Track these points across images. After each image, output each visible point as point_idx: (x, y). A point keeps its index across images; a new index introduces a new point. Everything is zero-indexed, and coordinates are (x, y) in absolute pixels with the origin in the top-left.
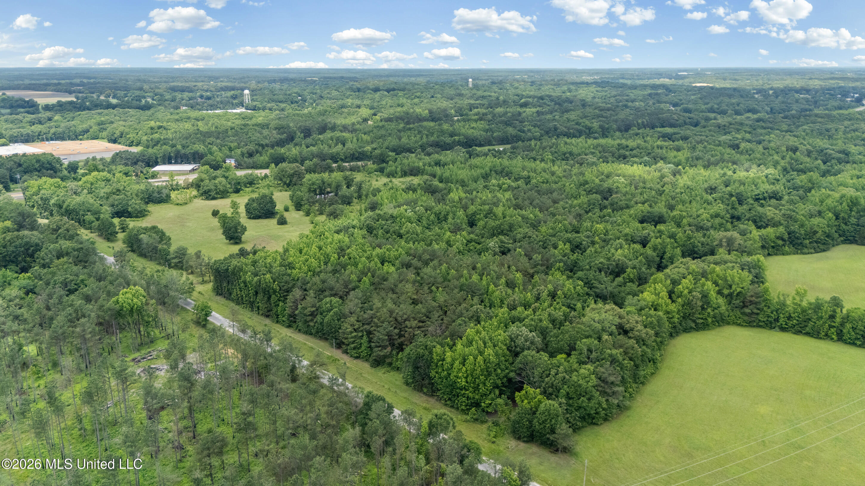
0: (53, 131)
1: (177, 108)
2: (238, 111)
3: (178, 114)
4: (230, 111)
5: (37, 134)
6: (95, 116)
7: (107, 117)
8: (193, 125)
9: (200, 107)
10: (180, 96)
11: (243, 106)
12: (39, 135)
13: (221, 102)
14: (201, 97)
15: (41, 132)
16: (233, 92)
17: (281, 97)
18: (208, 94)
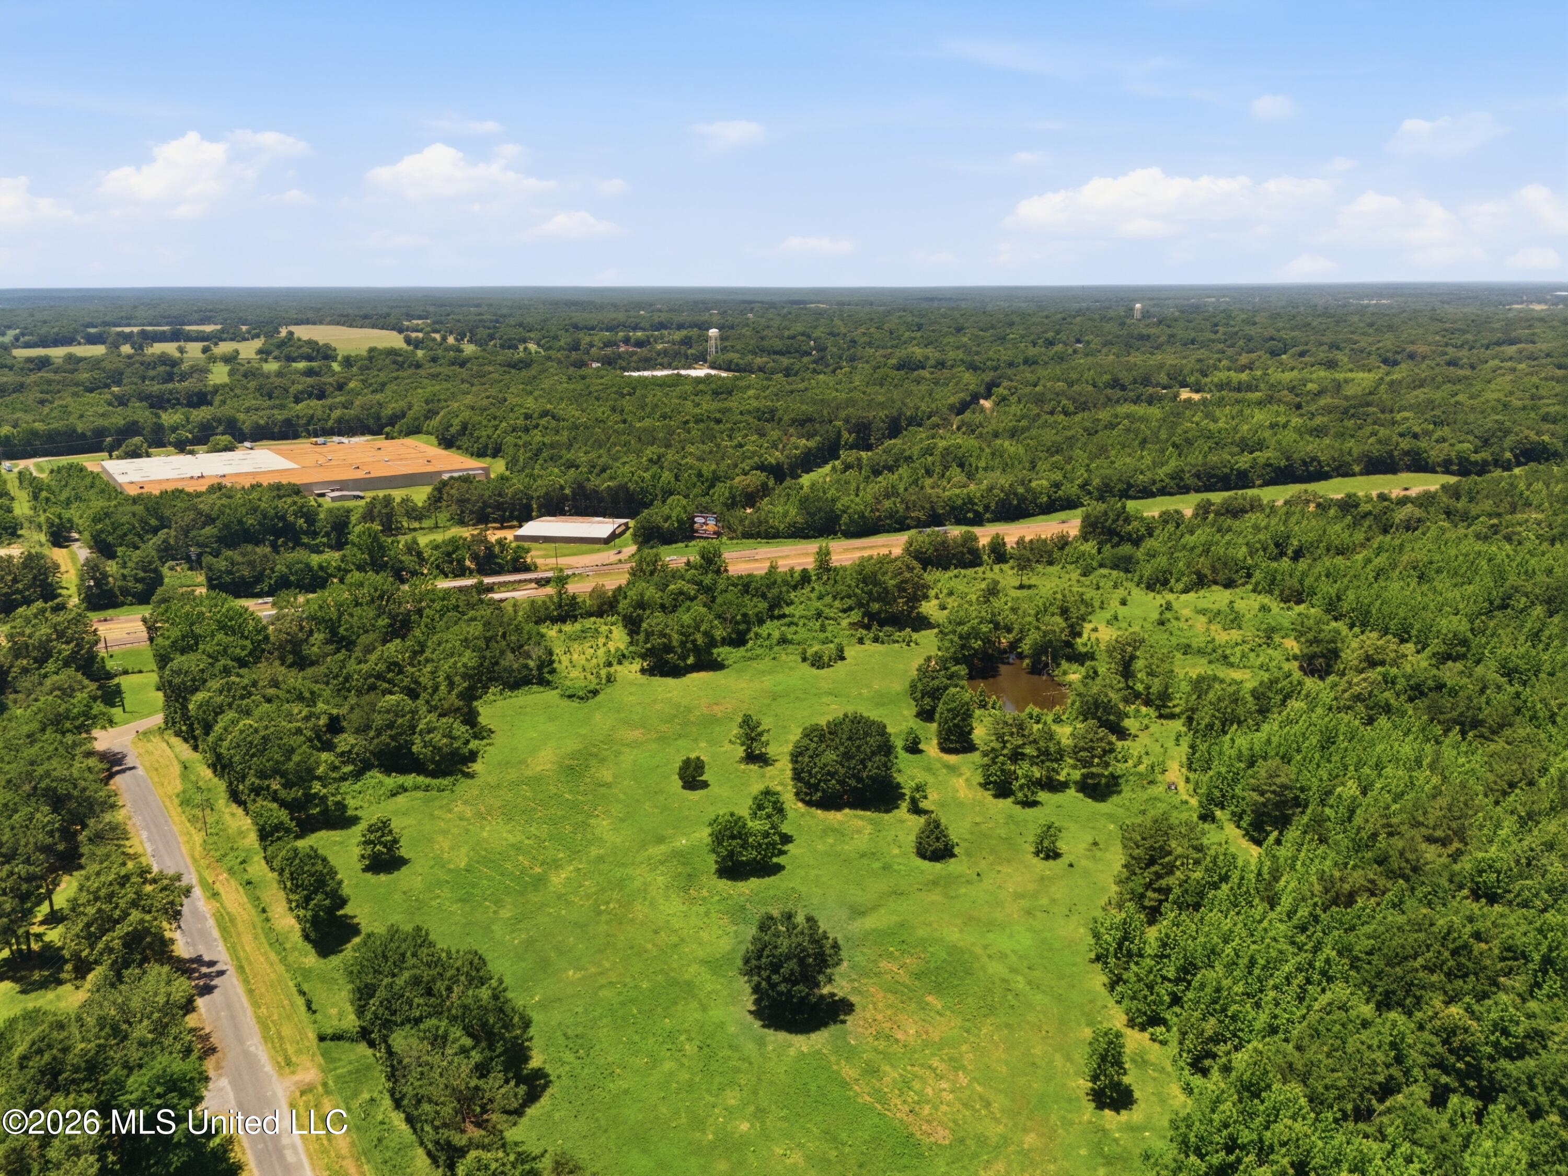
0: (337, 414)
1: (580, 364)
2: (700, 372)
3: (583, 378)
4: (683, 372)
5: (303, 422)
6: (425, 381)
7: (446, 385)
8: (614, 409)
9: (624, 364)
10: (588, 339)
11: (705, 361)
12: (308, 423)
13: (665, 352)
14: (627, 341)
15: (312, 417)
16: (684, 333)
17: (778, 344)
18: (639, 334)
